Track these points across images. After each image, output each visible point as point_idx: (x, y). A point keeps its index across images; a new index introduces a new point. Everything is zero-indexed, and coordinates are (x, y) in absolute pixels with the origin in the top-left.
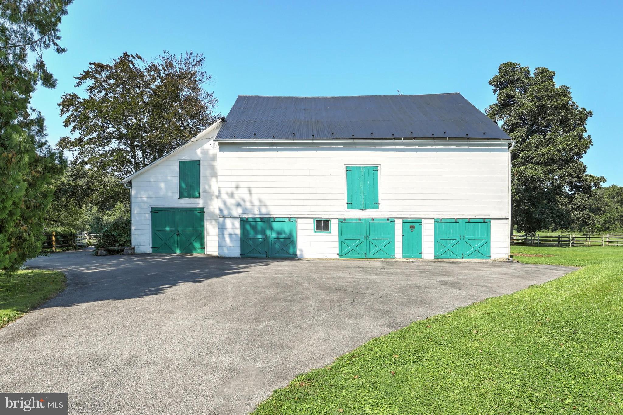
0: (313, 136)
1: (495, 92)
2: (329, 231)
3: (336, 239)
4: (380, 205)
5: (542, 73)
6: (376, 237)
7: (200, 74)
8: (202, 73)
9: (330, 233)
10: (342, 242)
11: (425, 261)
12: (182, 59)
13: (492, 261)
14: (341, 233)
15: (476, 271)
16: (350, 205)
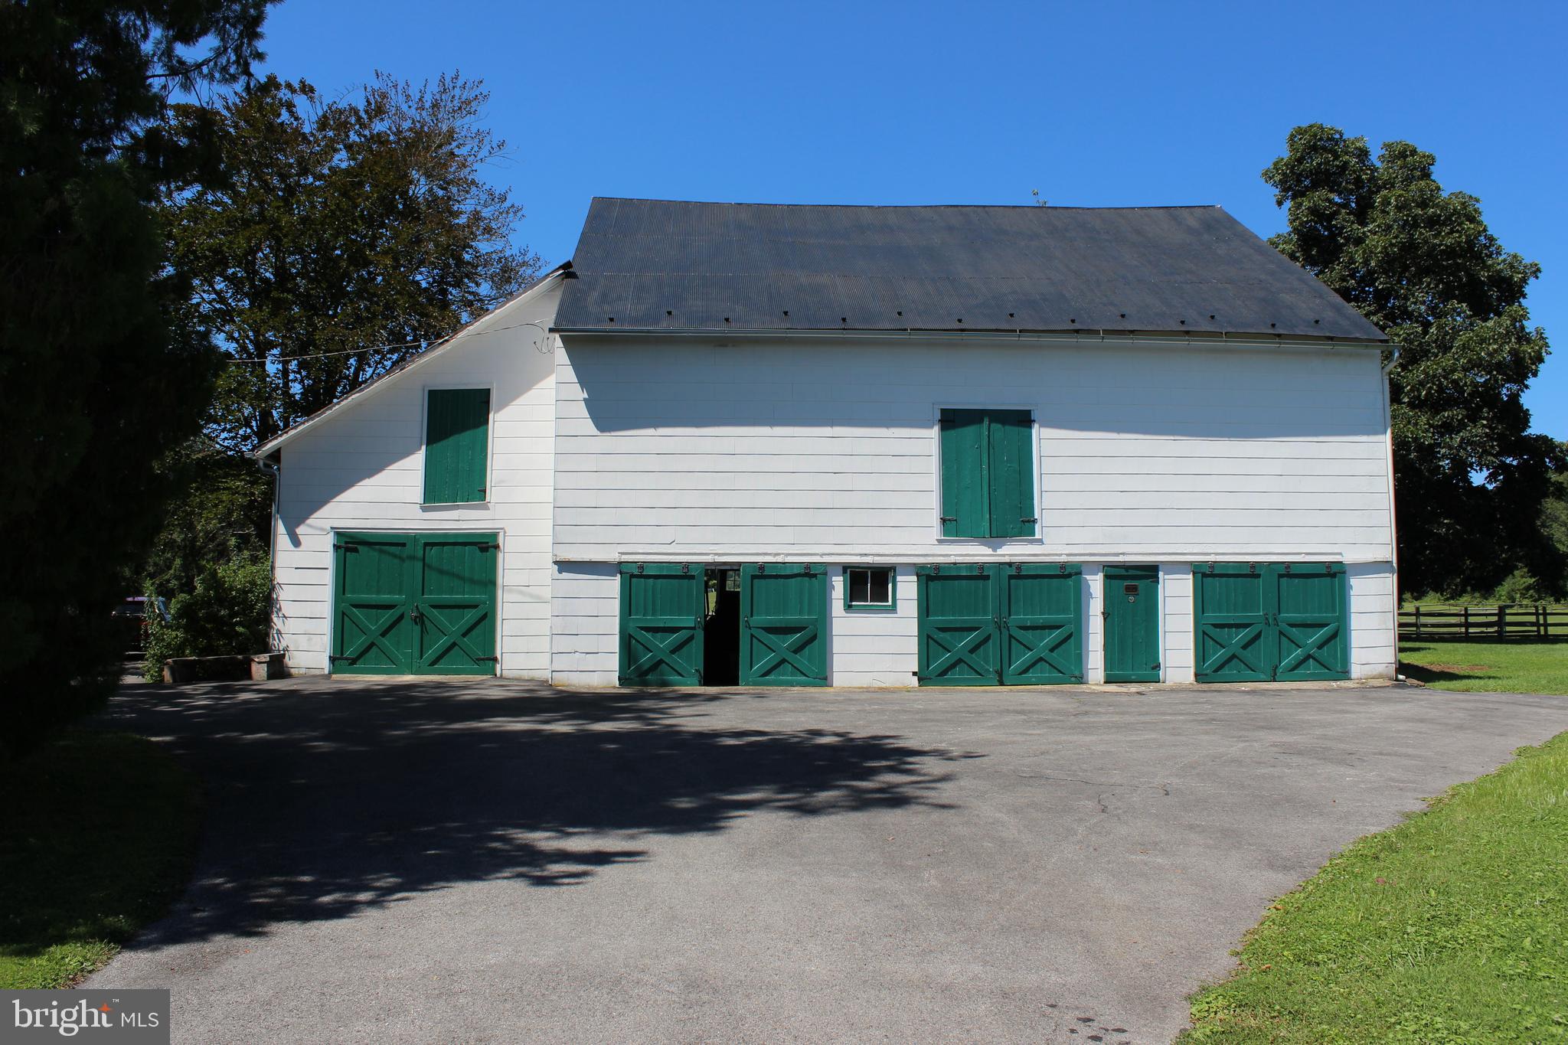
0: (844, 320)
1: (1280, 203)
2: (890, 603)
3: (913, 627)
4: (1037, 527)
5: (1403, 155)
6: (1030, 619)
7: (473, 135)
8: (478, 133)
9: (893, 609)
10: (930, 640)
11: (1172, 691)
12: (425, 96)
13: (1356, 686)
14: (925, 609)
15: (1338, 715)
16: (952, 524)
